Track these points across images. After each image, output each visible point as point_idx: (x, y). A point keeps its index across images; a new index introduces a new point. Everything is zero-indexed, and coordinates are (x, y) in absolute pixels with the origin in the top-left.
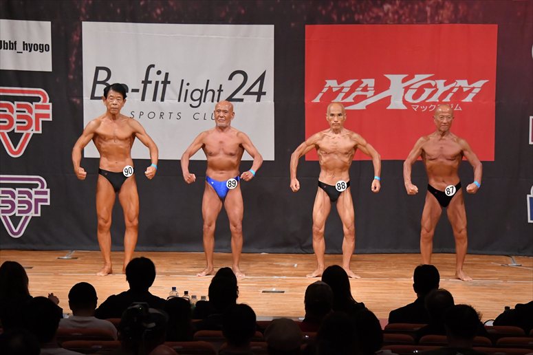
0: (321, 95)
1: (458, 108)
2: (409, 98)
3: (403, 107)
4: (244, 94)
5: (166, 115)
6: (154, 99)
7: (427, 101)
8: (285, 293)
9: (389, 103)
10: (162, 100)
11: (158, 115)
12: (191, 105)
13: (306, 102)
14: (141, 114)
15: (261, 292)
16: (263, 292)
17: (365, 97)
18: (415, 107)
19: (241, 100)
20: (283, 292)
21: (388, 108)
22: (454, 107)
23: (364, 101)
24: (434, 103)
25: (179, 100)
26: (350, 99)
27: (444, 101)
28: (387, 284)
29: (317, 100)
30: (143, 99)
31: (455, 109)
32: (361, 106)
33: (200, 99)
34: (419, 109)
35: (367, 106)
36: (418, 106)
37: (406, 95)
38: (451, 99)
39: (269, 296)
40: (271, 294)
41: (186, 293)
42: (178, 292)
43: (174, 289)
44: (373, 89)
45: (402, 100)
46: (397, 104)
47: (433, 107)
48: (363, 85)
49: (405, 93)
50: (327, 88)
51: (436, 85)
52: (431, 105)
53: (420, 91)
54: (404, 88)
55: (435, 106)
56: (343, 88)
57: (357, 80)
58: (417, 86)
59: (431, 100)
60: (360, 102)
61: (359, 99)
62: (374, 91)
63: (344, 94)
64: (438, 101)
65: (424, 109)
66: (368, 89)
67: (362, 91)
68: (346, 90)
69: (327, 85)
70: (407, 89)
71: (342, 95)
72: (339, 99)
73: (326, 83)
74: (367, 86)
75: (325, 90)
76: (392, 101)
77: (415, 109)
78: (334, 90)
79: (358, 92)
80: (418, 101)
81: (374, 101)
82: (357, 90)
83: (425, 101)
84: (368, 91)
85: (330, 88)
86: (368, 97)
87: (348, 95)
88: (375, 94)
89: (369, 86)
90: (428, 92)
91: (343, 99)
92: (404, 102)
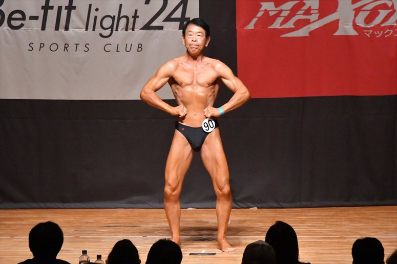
0: (255, 20)
2: (360, 22)
3: (354, 33)
4: (164, 21)
5: (72, 47)
6: (57, 28)
7: (383, 25)
8: (216, 256)
9: (337, 28)
10: (67, 28)
11: (61, 47)
12: (101, 35)
13: (237, 28)
14: (42, 45)
15: (188, 255)
16: (191, 254)
17: (307, 22)
18: (368, 33)
19: (161, 28)
20: (214, 254)
21: (337, 34)
23: (306, 27)
24: (391, 27)
25: (87, 29)
26: (290, 24)
28: (338, 242)
29: (251, 26)
30: (43, 28)
32: (303, 32)
33: (112, 27)
34: (373, 34)
35: (311, 33)
36: (371, 31)
37: (357, 18)
39: (198, 259)
40: (200, 256)
41: (99, 257)
42: (90, 256)
43: (85, 252)
44: (317, 11)
45: (352, 24)
46: (346, 29)
47: (390, 32)
48: (305, 8)
49: (356, 15)
50: (263, 12)
51: (393, 6)
52: (388, 30)
53: (374, 13)
54: (354, 10)
55: (392, 31)
56: (281, 11)
57: (298, 2)
58: (370, 7)
59: (388, 23)
60: (302, 28)
61: (300, 24)
62: (319, 14)
63: (283, 18)
64: (395, 24)
65: (378, 34)
66: (312, 12)
67: (304, 14)
68: (285, 14)
69: (263, 9)
70: (357, 11)
71: (280, 20)
72: (277, 25)
73: (261, 6)
74: (310, 9)
75: (260, 14)
76: (340, 25)
77: (368, 35)
78: (271, 14)
79: (300, 16)
80: (372, 25)
81: (318, 27)
82: (298, 13)
83: (379, 25)
84: (311, 14)
85: (266, 12)
86: (311, 21)
87: (287, 19)
88: (320, 18)
89: (312, 8)
90: (383, 13)
91: (282, 24)
92: (355, 26)
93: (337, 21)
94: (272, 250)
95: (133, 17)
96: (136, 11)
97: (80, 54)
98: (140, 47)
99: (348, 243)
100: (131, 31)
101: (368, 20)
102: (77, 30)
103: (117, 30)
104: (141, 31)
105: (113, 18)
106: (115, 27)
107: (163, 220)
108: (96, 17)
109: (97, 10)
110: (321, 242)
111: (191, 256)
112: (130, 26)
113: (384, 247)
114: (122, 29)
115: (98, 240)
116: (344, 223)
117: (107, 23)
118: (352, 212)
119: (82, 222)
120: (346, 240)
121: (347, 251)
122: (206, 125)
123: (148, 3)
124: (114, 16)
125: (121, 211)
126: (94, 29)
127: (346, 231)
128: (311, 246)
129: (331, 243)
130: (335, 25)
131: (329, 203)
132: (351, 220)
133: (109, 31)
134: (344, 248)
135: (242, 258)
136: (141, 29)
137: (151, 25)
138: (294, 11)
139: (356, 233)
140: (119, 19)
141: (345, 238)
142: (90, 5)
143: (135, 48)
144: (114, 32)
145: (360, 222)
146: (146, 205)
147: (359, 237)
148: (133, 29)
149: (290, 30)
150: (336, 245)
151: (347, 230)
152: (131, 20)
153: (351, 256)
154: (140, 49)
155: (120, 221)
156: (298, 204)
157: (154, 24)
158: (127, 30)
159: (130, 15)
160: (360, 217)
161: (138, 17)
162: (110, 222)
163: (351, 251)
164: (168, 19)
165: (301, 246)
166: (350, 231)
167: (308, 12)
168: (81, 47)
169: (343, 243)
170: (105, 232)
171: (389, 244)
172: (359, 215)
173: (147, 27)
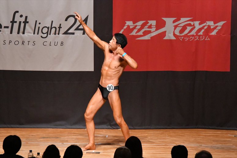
0: (123, 30)
1: (207, 39)
2: (177, 33)
3: (174, 38)
4: (75, 30)
5: (26, 43)
6: (18, 33)
7: (189, 34)
9: (165, 36)
10: (24, 33)
11: (20, 43)
12: (41, 37)
14: (10, 42)
15: (85, 153)
17: (150, 32)
18: (181, 38)
19: (73, 34)
20: (99, 153)
21: (165, 38)
22: (205, 38)
23: (149, 35)
24: (193, 36)
25: (34, 33)
26: (141, 33)
27: (199, 34)
28: (164, 148)
30: (11, 33)
31: (206, 40)
32: (147, 37)
33: (47, 33)
34: (183, 39)
35: (151, 38)
36: (183, 38)
37: (175, 30)
38: (203, 33)
40: (92, 154)
41: (38, 154)
42: (34, 153)
43: (31, 151)
44: (155, 27)
45: (173, 33)
46: (170, 36)
47: (192, 38)
48: (149, 24)
49: (175, 29)
50: (127, 26)
51: (194, 25)
52: (191, 37)
53: (184, 28)
54: (174, 26)
55: (193, 37)
56: (136, 26)
57: (145, 21)
58: (182, 25)
59: (191, 34)
60: (147, 35)
61: (146, 33)
62: (155, 28)
63: (137, 30)
64: (195, 34)
65: (186, 39)
66: (152, 27)
67: (148, 28)
68: (138, 27)
69: (126, 25)
70: (176, 27)
71: (135, 31)
72: (134, 33)
73: (126, 23)
74: (151, 25)
75: (125, 27)
76: (167, 34)
77: (181, 40)
78: (131, 27)
79: (146, 29)
80: (183, 34)
81: (155, 35)
82: (145, 27)
83: (187, 34)
84: (152, 28)
85: (128, 26)
86: (152, 32)
87: (139, 30)
88: (156, 30)
89: (152, 25)
90: (189, 28)
91: (136, 33)
92: (174, 35)
93: (165, 32)
94: (130, 151)
95: (59, 28)
96: (60, 24)
97: (31, 46)
98: (62, 44)
99: (169, 148)
100: (57, 35)
101: (181, 32)
102: (29, 34)
103: (50, 34)
104: (63, 35)
105: (48, 28)
106: (49, 33)
107: (73, 135)
108: (39, 27)
109: (40, 23)
110: (155, 148)
111: (87, 154)
112: (57, 32)
113: (188, 150)
114: (53, 34)
115: (38, 145)
116: (167, 137)
117: (45, 30)
118: (171, 132)
119: (30, 135)
120: (168, 147)
121: (168, 152)
122: (109, 87)
123: (67, 21)
124: (49, 27)
125: (50, 130)
126: (38, 34)
127: (168, 142)
128: (149, 149)
129: (160, 148)
130: (164, 34)
131: (159, 127)
132: (171, 136)
133: (46, 35)
134: (167, 150)
135: (114, 155)
136: (63, 34)
137: (68, 32)
138: (143, 26)
139: (174, 143)
140: (51, 28)
141: (167, 146)
142: (36, 21)
143: (59, 44)
144: (49, 35)
145: (175, 137)
146: (64, 127)
147: (175, 145)
148: (59, 34)
149: (141, 36)
150: (163, 149)
151: (169, 141)
152: (58, 29)
153: (171, 155)
154: (62, 45)
155: (50, 135)
156: (144, 127)
157: (70, 31)
158: (55, 34)
159: (57, 26)
160: (176, 134)
161: (61, 28)
162: (44, 135)
163: (171, 152)
164: (77, 29)
165: (144, 150)
166: (170, 142)
167: (150, 27)
168: (31, 43)
169: (166, 148)
170: (42, 141)
171: (190, 149)
172: (175, 133)
173: (66, 33)
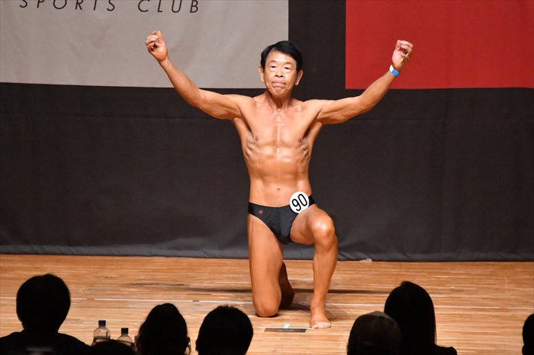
5: (88, 4)
8: (306, 333)
11: (71, 3)
15: (262, 331)
16: (267, 330)
20: (303, 331)
28: (497, 317)
39: (279, 338)
40: (282, 333)
42: (110, 329)
43: (102, 323)
94: (396, 326)
97: (101, 14)
98: (194, 6)
99: (513, 318)
110: (470, 316)
111: (267, 333)
115: (122, 305)
116: (506, 286)
118: (520, 270)
119: (99, 277)
120: (510, 314)
122: (295, 203)
125: (159, 261)
127: (509, 300)
129: (485, 317)
131: (483, 255)
132: (519, 283)
134: (506, 325)
135: (348, 338)
139: (525, 303)
141: (508, 311)
143: (186, 7)
146: (199, 253)
150: (494, 320)
151: (512, 297)
154: (194, 9)
155: (159, 276)
156: (436, 256)
162: (142, 277)
165: (440, 322)
166: (516, 300)
168: (103, 4)
169: (504, 318)
170: (134, 293)
